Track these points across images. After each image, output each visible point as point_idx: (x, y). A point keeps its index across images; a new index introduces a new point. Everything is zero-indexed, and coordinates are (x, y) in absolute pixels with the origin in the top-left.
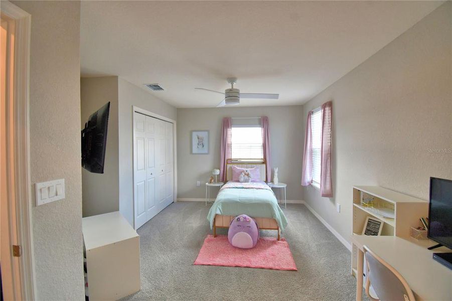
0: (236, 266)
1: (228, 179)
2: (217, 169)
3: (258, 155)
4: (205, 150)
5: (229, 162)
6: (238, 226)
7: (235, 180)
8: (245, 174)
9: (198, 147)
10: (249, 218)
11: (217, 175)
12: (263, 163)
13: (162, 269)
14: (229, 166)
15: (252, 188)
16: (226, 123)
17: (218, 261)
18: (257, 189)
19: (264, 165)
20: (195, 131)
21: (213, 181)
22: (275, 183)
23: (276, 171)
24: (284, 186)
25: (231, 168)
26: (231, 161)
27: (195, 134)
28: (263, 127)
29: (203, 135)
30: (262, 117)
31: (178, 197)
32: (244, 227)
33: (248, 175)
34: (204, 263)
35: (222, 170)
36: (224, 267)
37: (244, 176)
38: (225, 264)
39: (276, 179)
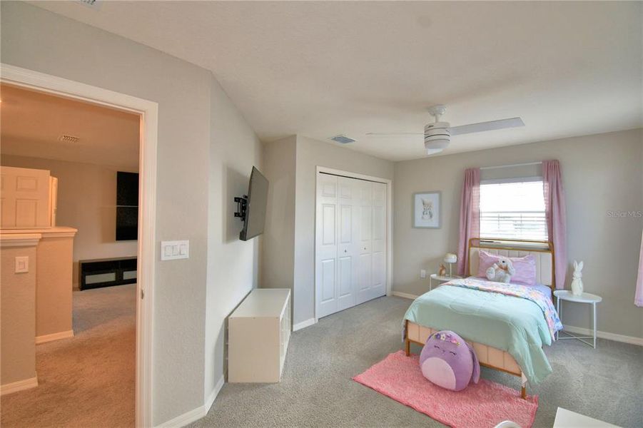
0: (408, 406)
1: (471, 272)
2: (453, 253)
3: (539, 234)
4: (434, 222)
5: (474, 243)
6: (435, 347)
7: (481, 275)
8: (501, 267)
9: (423, 218)
10: (459, 338)
11: (452, 263)
12: (548, 250)
13: (315, 370)
14: (473, 250)
15: (494, 292)
16: (471, 178)
17: (387, 388)
18: (505, 294)
19: (550, 255)
20: (418, 193)
21: (444, 272)
22: (575, 293)
23: (579, 268)
24: (594, 300)
25: (476, 253)
26: (477, 242)
27: (418, 198)
28: (548, 180)
29: (432, 199)
30: (544, 162)
31: (394, 288)
32: (444, 351)
33: (506, 269)
34: (366, 383)
35: (461, 255)
36: (388, 399)
37: (496, 270)
38: (393, 396)
39: (577, 285)
